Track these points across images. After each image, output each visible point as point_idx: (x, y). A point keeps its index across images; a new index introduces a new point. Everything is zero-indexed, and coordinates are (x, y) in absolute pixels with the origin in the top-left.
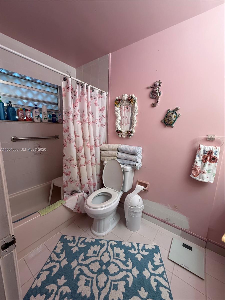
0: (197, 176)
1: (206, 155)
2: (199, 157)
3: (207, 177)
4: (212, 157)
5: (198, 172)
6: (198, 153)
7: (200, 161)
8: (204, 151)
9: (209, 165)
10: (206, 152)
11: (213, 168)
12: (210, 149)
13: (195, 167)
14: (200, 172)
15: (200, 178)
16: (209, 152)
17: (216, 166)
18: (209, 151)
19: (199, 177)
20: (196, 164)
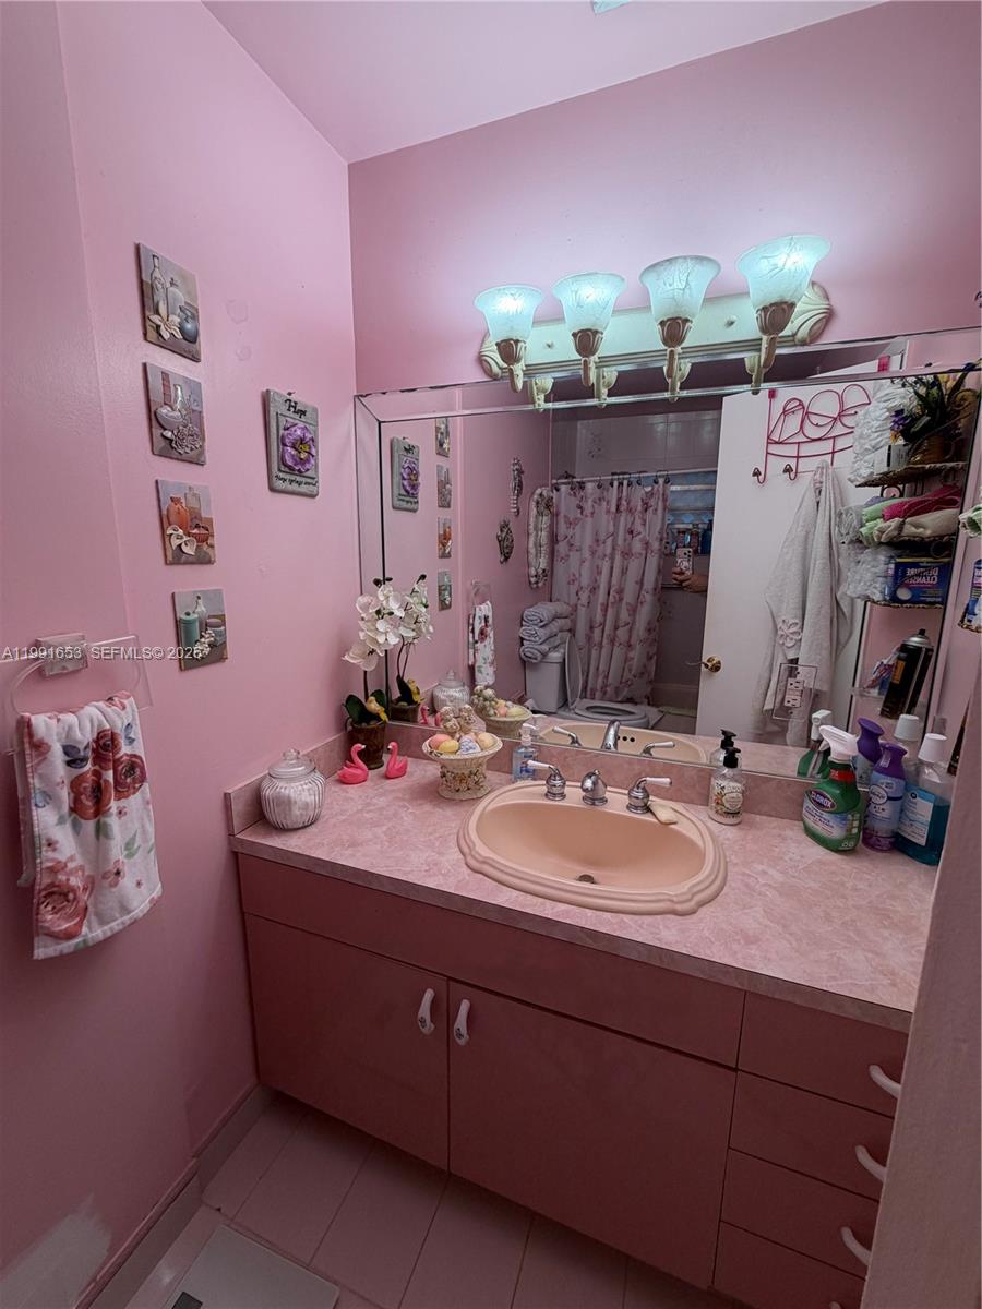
0: (80, 924)
1: (89, 767)
2: (49, 797)
3: (135, 883)
4: (120, 768)
5: (80, 893)
6: (36, 782)
7: (61, 821)
8: (68, 750)
9: (120, 812)
10: (86, 748)
11: (142, 819)
12: (96, 724)
13: (47, 881)
14: (91, 885)
15: (102, 922)
16: (97, 741)
17: (148, 803)
18: (95, 736)
19: (93, 918)
20: (47, 857)
